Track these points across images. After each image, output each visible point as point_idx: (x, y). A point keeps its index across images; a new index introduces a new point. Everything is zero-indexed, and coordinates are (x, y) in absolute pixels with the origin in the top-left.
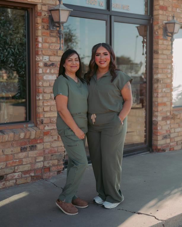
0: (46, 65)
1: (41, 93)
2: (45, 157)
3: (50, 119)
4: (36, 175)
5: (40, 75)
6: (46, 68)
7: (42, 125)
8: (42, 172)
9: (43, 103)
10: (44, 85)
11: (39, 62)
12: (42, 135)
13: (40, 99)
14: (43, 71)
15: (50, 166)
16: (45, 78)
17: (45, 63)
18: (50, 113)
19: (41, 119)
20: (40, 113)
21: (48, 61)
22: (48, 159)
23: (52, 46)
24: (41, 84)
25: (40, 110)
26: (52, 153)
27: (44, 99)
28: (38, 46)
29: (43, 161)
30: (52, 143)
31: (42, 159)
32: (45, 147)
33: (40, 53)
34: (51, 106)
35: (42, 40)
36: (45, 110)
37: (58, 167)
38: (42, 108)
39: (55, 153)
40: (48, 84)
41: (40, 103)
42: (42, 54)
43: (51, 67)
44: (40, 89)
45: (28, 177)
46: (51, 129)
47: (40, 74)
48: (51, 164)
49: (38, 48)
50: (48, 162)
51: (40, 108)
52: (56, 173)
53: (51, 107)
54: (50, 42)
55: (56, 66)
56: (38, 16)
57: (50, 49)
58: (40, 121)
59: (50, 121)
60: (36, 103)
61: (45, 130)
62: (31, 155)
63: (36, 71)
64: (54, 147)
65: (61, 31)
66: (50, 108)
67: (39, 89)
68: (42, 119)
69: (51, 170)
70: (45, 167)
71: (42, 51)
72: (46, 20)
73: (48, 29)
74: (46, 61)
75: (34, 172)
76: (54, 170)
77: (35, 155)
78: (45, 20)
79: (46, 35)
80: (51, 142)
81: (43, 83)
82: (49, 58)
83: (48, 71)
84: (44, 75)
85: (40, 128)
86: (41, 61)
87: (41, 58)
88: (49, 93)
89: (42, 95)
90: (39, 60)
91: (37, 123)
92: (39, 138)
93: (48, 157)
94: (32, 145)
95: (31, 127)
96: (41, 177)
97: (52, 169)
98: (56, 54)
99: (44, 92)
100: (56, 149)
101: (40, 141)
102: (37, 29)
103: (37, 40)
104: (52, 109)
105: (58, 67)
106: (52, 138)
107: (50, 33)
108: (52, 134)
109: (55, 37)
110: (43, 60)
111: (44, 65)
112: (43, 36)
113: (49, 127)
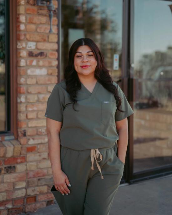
0: (31, 54)
1: (24, 93)
2: (28, 183)
3: (37, 130)
4: (15, 207)
5: (23, 68)
6: (31, 59)
7: (25, 138)
8: (24, 203)
9: (26, 107)
10: (28, 82)
11: (21, 51)
12: (24, 152)
13: (21, 102)
14: (26, 62)
15: (35, 194)
16: (29, 72)
17: (29, 52)
18: (36, 121)
19: (23, 129)
20: (21, 120)
21: (34, 50)
22: (34, 185)
23: (41, 28)
24: (24, 82)
25: (22, 117)
26: (39, 177)
27: (28, 102)
28: (20, 28)
29: (26, 188)
30: (40, 162)
31: (24, 184)
32: (28, 169)
33: (22, 37)
34: (38, 111)
35: (26, 20)
36: (30, 117)
37: (48, 196)
38: (25, 114)
39: (44, 175)
40: (34, 81)
41: (22, 108)
42: (25, 39)
43: (39, 57)
44: (22, 89)
45: (3, 210)
46: (39, 144)
47: (23, 66)
48: (38, 191)
49: (20, 31)
50: (34, 189)
51: (21, 115)
52: (45, 204)
53: (39, 113)
54: (38, 22)
55: (46, 56)
57: (38, 32)
59: (37, 132)
60: (17, 107)
61: (29, 145)
62: (7, 179)
63: (18, 62)
64: (42, 169)
65: (51, 6)
66: (37, 114)
67: (20, 87)
68: (25, 130)
69: (37, 200)
70: (29, 195)
71: (25, 35)
73: (34, 5)
74: (31, 49)
75: (12, 203)
76: (42, 200)
77: (13, 180)
79: (32, 13)
80: (37, 161)
81: (26, 79)
82: (36, 45)
83: (34, 63)
84: (29, 69)
85: (22, 143)
86: (24, 48)
87: (24, 45)
88: (36, 94)
89: (24, 96)
90: (21, 47)
91: (18, 135)
92: (20, 156)
93: (33, 182)
94: (9, 166)
95: (9, 140)
96: (23, 209)
97: (38, 198)
98: (47, 39)
99: (28, 93)
100: (45, 171)
101: (21, 160)
102: (19, 4)
103: (19, 20)
104: (39, 116)
105: (50, 58)
106: (40, 156)
107: (38, 10)
108: (39, 151)
109: (45, 15)
110: (28, 48)
111: (28, 55)
112: (27, 14)
113: (35, 140)
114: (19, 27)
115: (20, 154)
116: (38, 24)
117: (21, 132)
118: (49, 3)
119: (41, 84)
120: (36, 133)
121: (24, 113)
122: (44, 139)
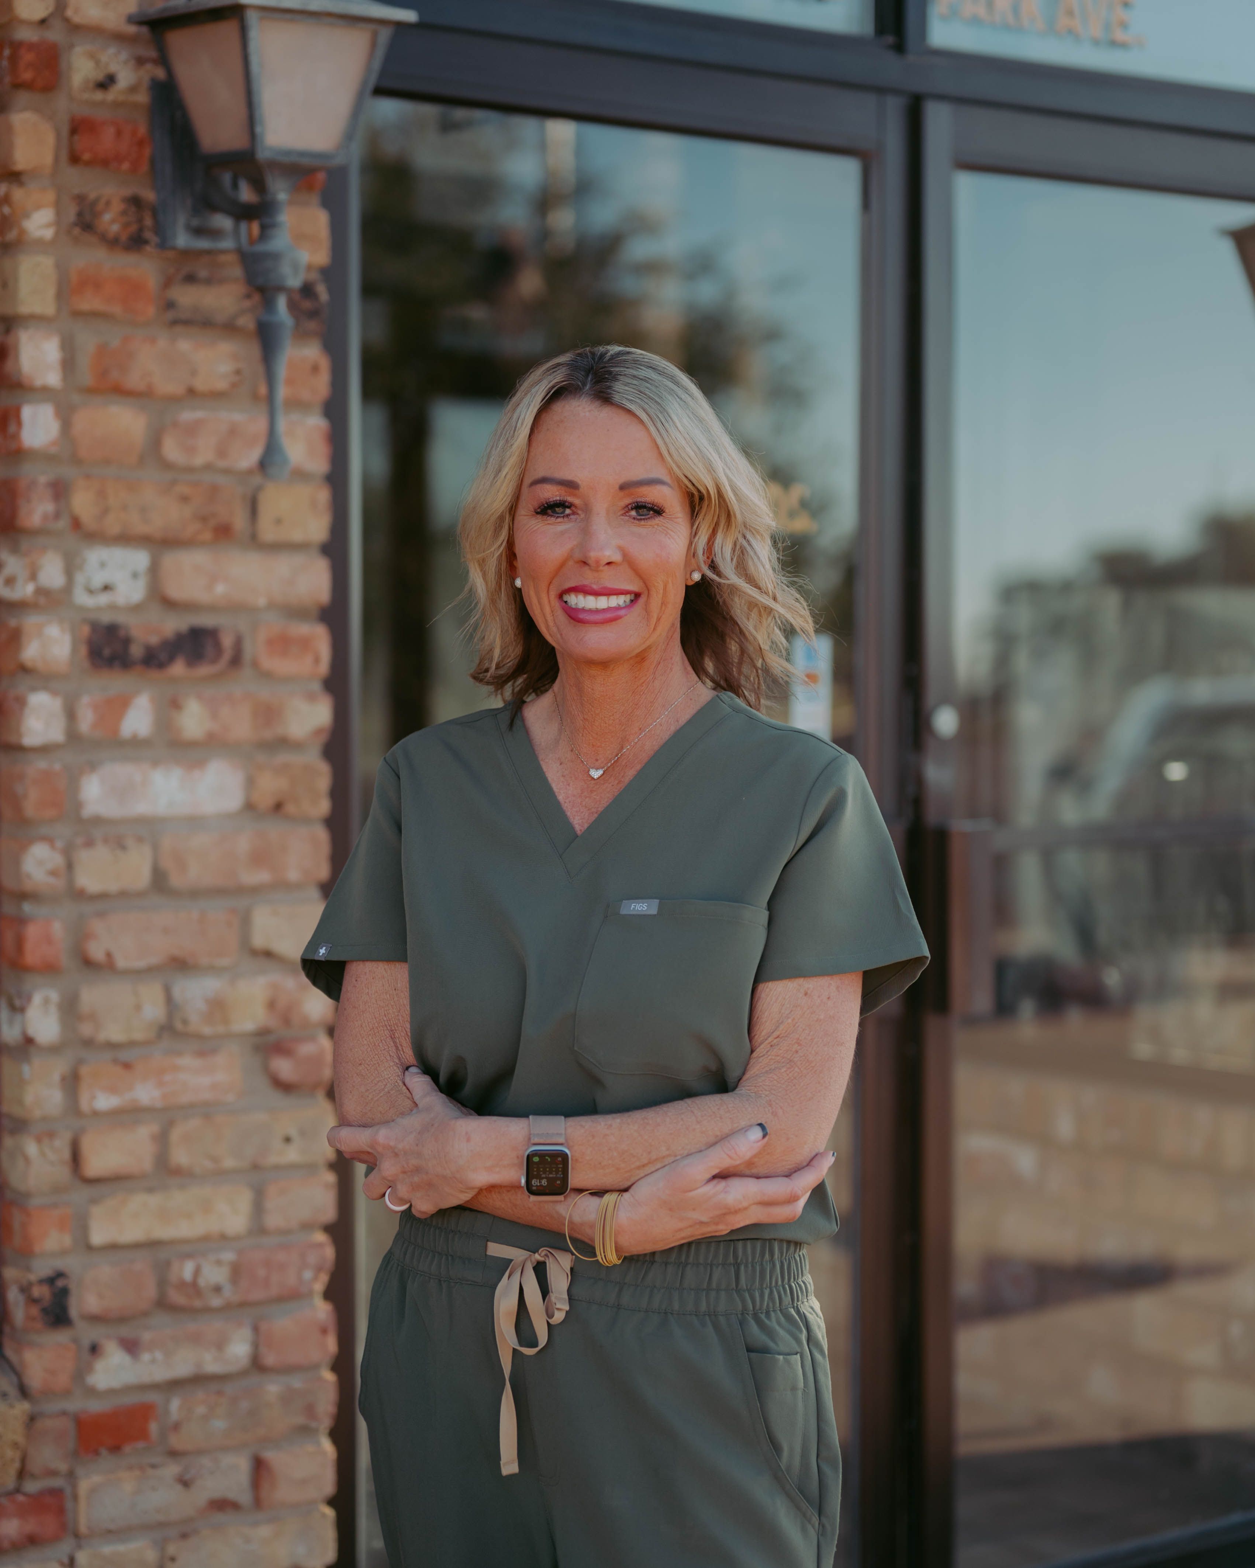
0: (108, 649)
1: (50, 969)
3: (162, 1269)
5: (41, 764)
6: (115, 683)
7: (61, 1337)
9: (72, 1081)
10: (88, 881)
11: (30, 621)
12: (50, 1456)
13: (29, 1041)
14: (71, 715)
16: (95, 794)
17: (95, 626)
18: (154, 1200)
19: (42, 1268)
20: (28, 1195)
21: (136, 608)
23: (192, 429)
24: (53, 873)
25: (31, 1165)
27: (89, 1043)
28: (16, 436)
30: (184, 1536)
33: (36, 511)
34: (167, 1116)
35: (68, 364)
36: (99, 1161)
38: (62, 1145)
40: (134, 870)
42: (63, 524)
43: (178, 668)
44: (32, 932)
46: (174, 1385)
47: (45, 750)
49: (18, 454)
51: (32, 1148)
53: (175, 1135)
55: (236, 661)
56: (18, 86)
57: (167, 466)
58: (36, 1292)
59: (162, 1283)
61: (92, 1392)
63: (1, 715)
65: (276, 257)
66: (162, 1140)
67: (21, 921)
68: (60, 1275)
71: (60, 491)
72: (119, 133)
73: (136, 243)
74: (113, 607)
78: (107, 140)
79: (116, 309)
80: (161, 1525)
81: (68, 854)
82: (154, 570)
83: (138, 719)
84: (93, 766)
85: (35, 1377)
86: (50, 601)
87: (52, 574)
88: (150, 971)
89: (54, 996)
90: (25, 590)
92: (18, 1490)
98: (239, 521)
99: (88, 963)
101: (31, 1526)
102: (12, 235)
103: (9, 366)
104: (180, 1156)
105: (267, 676)
106: (185, 1483)
107: (167, 283)
108: (175, 1441)
109: (230, 328)
110: (81, 598)
111: (83, 650)
112: (77, 314)
113: (146, 1357)
114: (12, 428)
115: (22, 1474)
116: (173, 400)
117: (25, 1289)
118: (255, 227)
119: (195, 894)
120: (151, 1291)
121: (51, 1135)
122: (220, 1345)
